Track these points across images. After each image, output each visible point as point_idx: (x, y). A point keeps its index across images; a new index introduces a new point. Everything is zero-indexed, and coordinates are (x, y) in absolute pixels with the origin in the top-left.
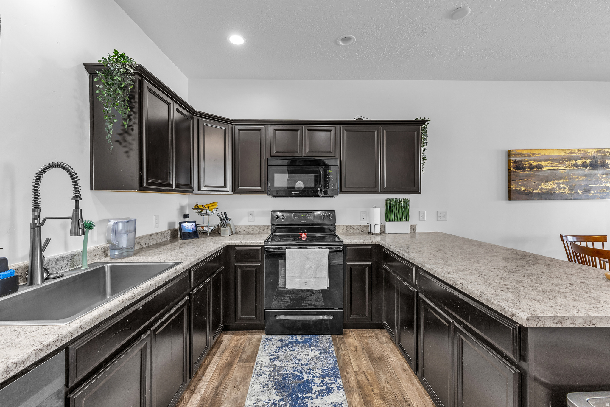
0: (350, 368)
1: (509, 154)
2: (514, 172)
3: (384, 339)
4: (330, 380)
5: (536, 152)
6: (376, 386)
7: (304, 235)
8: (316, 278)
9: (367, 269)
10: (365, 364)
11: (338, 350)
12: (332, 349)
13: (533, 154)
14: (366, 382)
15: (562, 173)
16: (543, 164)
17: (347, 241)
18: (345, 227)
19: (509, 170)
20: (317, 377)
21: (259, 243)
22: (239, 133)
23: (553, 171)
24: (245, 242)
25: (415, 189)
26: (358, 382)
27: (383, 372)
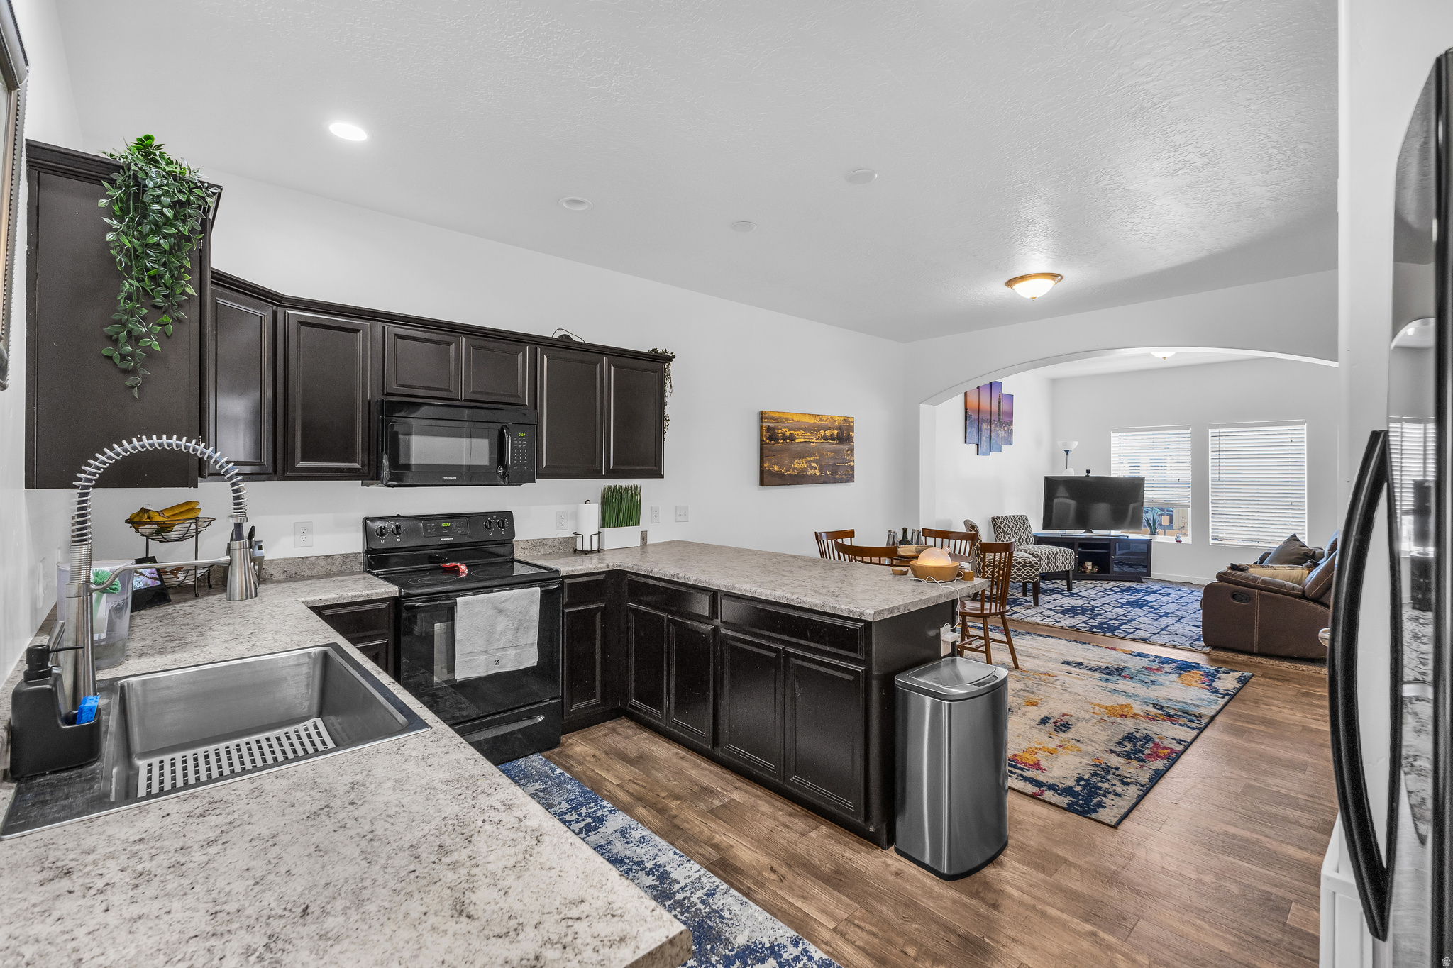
0: (607, 784)
1: (762, 416)
2: (767, 444)
3: (630, 732)
4: (590, 808)
5: (789, 416)
6: (659, 790)
7: (463, 568)
8: (516, 647)
9: (599, 616)
10: (625, 771)
11: (568, 769)
12: (559, 771)
13: (787, 419)
14: (643, 790)
15: (813, 447)
16: (796, 433)
17: (567, 569)
18: (530, 543)
19: (762, 440)
20: (566, 813)
21: (386, 593)
22: (298, 331)
23: (805, 444)
24: (349, 594)
25: (656, 471)
26: (631, 794)
27: (657, 771)
